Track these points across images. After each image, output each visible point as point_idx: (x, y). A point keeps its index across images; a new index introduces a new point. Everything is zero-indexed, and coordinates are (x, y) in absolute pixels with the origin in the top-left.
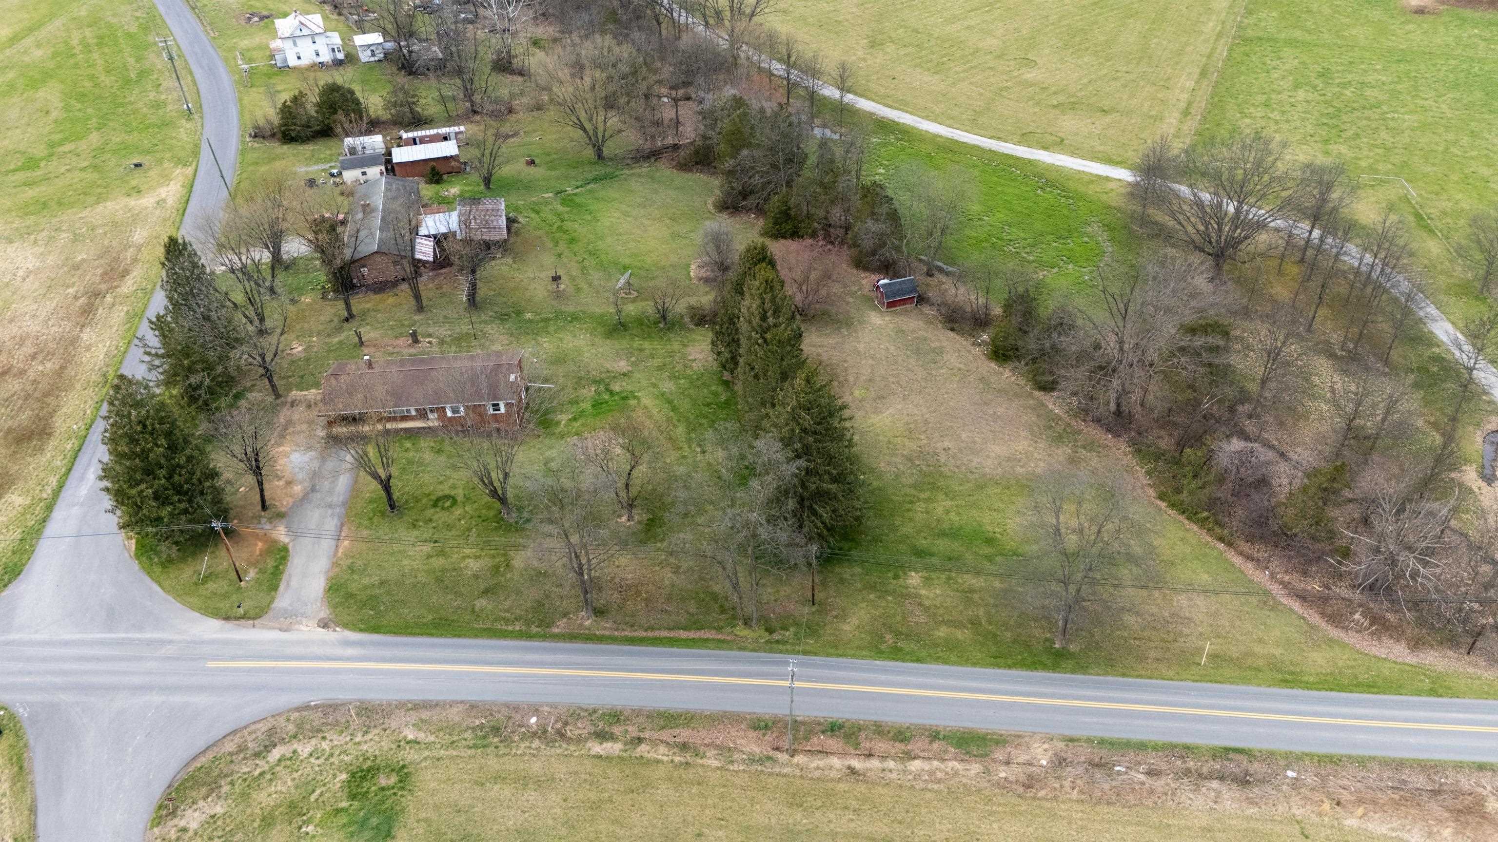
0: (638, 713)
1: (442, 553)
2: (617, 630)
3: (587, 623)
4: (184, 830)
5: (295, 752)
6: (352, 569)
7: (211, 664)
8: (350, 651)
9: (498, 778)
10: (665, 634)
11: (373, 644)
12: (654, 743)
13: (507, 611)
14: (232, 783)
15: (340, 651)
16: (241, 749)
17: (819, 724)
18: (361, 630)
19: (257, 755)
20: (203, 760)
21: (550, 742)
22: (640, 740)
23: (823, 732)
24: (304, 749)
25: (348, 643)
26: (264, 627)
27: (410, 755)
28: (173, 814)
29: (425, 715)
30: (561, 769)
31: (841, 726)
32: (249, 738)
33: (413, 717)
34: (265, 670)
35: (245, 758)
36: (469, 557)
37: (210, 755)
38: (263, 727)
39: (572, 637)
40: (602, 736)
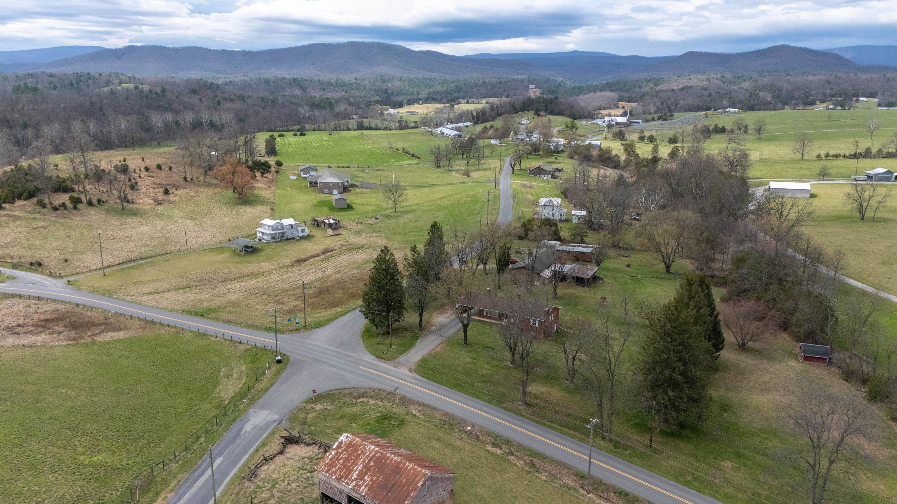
0: (519, 445)
1: (475, 364)
2: (533, 416)
3: (521, 408)
4: (313, 409)
5: (368, 401)
6: (434, 357)
7: (361, 367)
8: (413, 381)
9: (438, 439)
10: (557, 426)
11: (423, 382)
12: (519, 458)
13: (487, 391)
14: (339, 402)
15: (409, 379)
16: (350, 394)
17: (615, 488)
18: (423, 376)
19: (354, 398)
20: (336, 392)
21: (470, 438)
22: (512, 454)
23: (615, 493)
24: (371, 402)
25: (414, 378)
26: (388, 364)
27: (409, 418)
28: (313, 403)
29: (425, 409)
30: (468, 448)
31: (627, 495)
32: (356, 392)
33: (420, 408)
34: (378, 375)
35: (350, 397)
36: (484, 368)
37: (339, 392)
38: (363, 390)
39: (509, 410)
40: (495, 445)
